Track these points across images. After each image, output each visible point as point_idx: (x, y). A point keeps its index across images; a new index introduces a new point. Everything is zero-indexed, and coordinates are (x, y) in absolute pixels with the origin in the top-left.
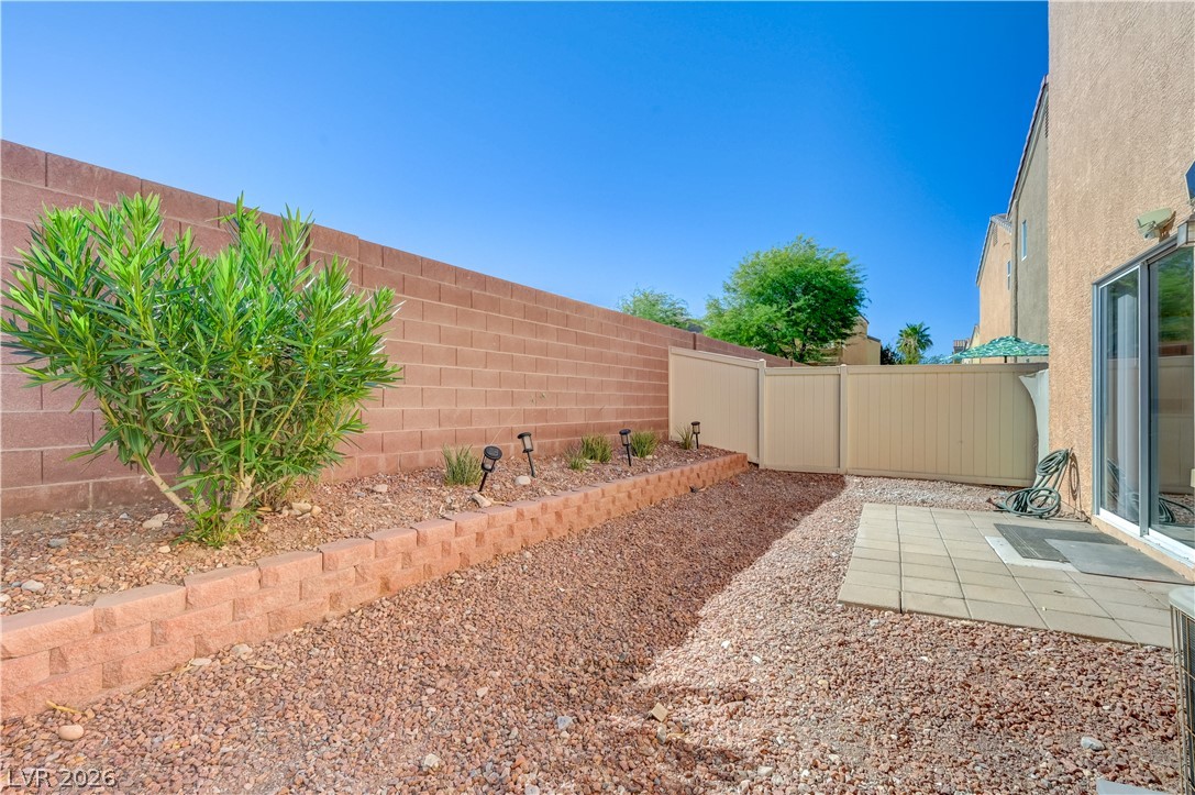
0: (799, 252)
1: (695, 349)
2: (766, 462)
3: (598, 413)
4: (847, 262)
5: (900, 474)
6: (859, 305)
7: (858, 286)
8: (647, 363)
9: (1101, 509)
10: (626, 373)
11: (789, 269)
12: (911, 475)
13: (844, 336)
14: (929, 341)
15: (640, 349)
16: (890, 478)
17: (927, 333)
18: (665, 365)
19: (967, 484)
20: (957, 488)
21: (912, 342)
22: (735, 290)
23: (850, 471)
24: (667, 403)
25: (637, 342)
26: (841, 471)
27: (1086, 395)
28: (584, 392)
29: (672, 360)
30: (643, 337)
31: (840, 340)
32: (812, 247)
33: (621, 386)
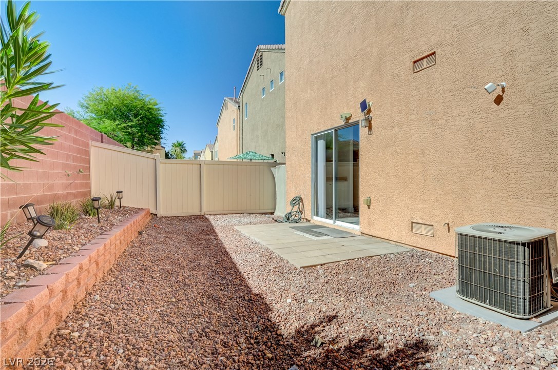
0: (130, 93)
1: (102, 142)
2: (161, 212)
3: (51, 187)
4: (157, 104)
5: (228, 212)
6: (163, 128)
7: (163, 118)
8: (79, 151)
9: (314, 217)
10: (67, 157)
11: (125, 102)
12: (233, 212)
13: (156, 144)
14: (185, 150)
15: (75, 141)
16: (224, 214)
17: (184, 146)
18: (87, 153)
19: (254, 213)
20: (251, 216)
21: (178, 150)
22: (88, 108)
23: (206, 213)
24: (90, 179)
25: (73, 135)
26: (202, 213)
27: (308, 175)
28: (41, 170)
29: (93, 150)
30: (76, 132)
31: (153, 146)
32: (137, 92)
33: (65, 166)
